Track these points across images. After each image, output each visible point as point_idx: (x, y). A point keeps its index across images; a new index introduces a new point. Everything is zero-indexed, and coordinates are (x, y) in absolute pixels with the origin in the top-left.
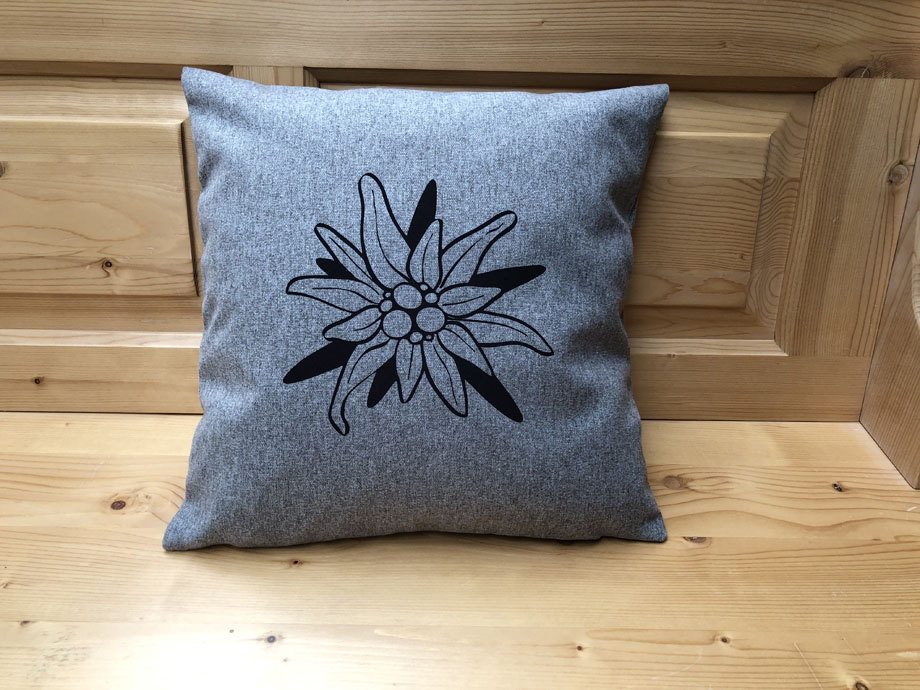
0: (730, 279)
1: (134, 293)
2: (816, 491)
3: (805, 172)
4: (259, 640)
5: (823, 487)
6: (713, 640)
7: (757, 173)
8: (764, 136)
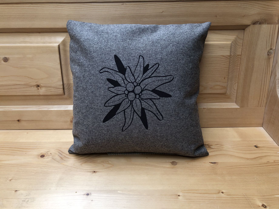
0: (221, 85)
1: (46, 94)
2: (249, 148)
3: (242, 53)
4: (84, 195)
5: (252, 147)
6: (219, 193)
7: (228, 53)
8: (230, 42)
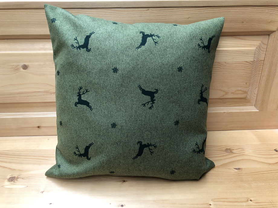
0: (242, 90)
2: (270, 152)
3: (266, 58)
4: (119, 206)
5: (272, 150)
6: (248, 201)
7: (251, 59)
8: (254, 48)
